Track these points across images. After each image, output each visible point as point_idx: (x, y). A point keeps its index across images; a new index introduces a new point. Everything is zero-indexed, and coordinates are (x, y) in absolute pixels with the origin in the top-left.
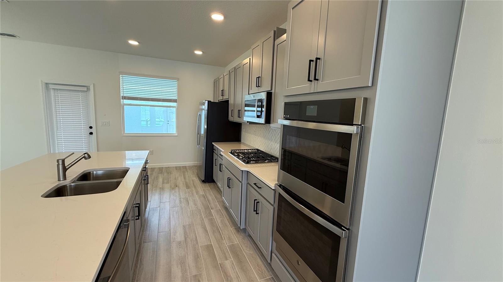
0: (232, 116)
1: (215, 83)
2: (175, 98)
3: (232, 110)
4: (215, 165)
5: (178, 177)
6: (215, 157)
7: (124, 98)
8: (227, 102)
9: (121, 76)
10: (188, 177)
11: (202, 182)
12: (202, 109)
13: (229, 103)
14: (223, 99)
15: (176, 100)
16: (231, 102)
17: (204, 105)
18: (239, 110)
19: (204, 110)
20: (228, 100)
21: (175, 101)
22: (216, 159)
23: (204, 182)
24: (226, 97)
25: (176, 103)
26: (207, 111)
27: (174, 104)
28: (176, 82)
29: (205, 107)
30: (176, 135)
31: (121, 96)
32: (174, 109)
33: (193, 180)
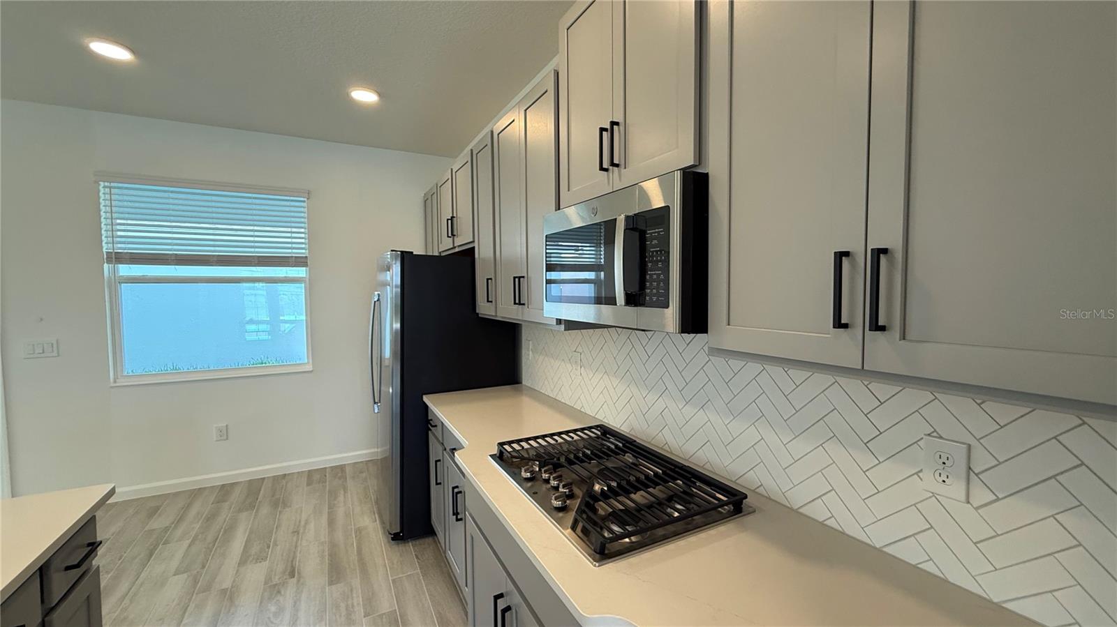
0: (488, 301)
1: (429, 201)
2: (304, 251)
3: (488, 279)
4: (437, 484)
5: (307, 522)
6: (435, 451)
7: (118, 258)
8: (469, 254)
9: (104, 187)
10: (347, 515)
11: (393, 539)
12: (385, 284)
13: (476, 256)
14: (454, 248)
15: (306, 257)
16: (483, 252)
17: (389, 271)
18: (519, 278)
19: (389, 285)
20: (474, 248)
21: (300, 262)
22: (436, 461)
23: (396, 538)
24: (463, 239)
25: (304, 268)
26: (399, 290)
27: (300, 272)
28: (304, 201)
29: (394, 275)
30: (309, 368)
31: (104, 250)
32: (300, 289)
33: (359, 531)
